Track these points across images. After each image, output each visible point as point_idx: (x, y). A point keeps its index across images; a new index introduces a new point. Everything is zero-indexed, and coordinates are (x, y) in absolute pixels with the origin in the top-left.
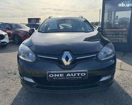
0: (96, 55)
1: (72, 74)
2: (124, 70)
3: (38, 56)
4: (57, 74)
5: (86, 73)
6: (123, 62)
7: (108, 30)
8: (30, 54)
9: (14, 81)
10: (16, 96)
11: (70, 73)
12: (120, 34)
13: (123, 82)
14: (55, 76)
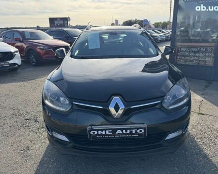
0: (160, 101)
1: (124, 131)
2: (204, 115)
3: (74, 103)
4: (102, 130)
5: (144, 129)
6: (203, 99)
7: (183, 44)
8: (62, 99)
9: (37, 133)
10: (41, 157)
11: (122, 130)
12: (203, 52)
13: (201, 136)
14: (99, 133)
